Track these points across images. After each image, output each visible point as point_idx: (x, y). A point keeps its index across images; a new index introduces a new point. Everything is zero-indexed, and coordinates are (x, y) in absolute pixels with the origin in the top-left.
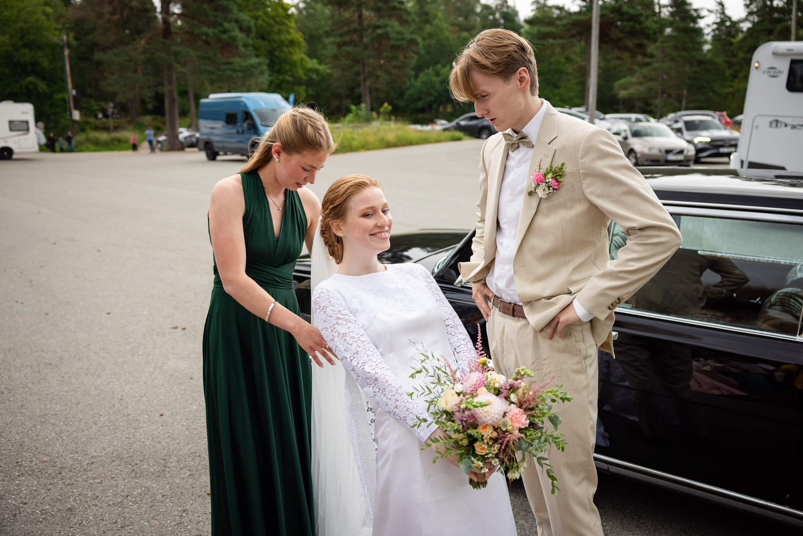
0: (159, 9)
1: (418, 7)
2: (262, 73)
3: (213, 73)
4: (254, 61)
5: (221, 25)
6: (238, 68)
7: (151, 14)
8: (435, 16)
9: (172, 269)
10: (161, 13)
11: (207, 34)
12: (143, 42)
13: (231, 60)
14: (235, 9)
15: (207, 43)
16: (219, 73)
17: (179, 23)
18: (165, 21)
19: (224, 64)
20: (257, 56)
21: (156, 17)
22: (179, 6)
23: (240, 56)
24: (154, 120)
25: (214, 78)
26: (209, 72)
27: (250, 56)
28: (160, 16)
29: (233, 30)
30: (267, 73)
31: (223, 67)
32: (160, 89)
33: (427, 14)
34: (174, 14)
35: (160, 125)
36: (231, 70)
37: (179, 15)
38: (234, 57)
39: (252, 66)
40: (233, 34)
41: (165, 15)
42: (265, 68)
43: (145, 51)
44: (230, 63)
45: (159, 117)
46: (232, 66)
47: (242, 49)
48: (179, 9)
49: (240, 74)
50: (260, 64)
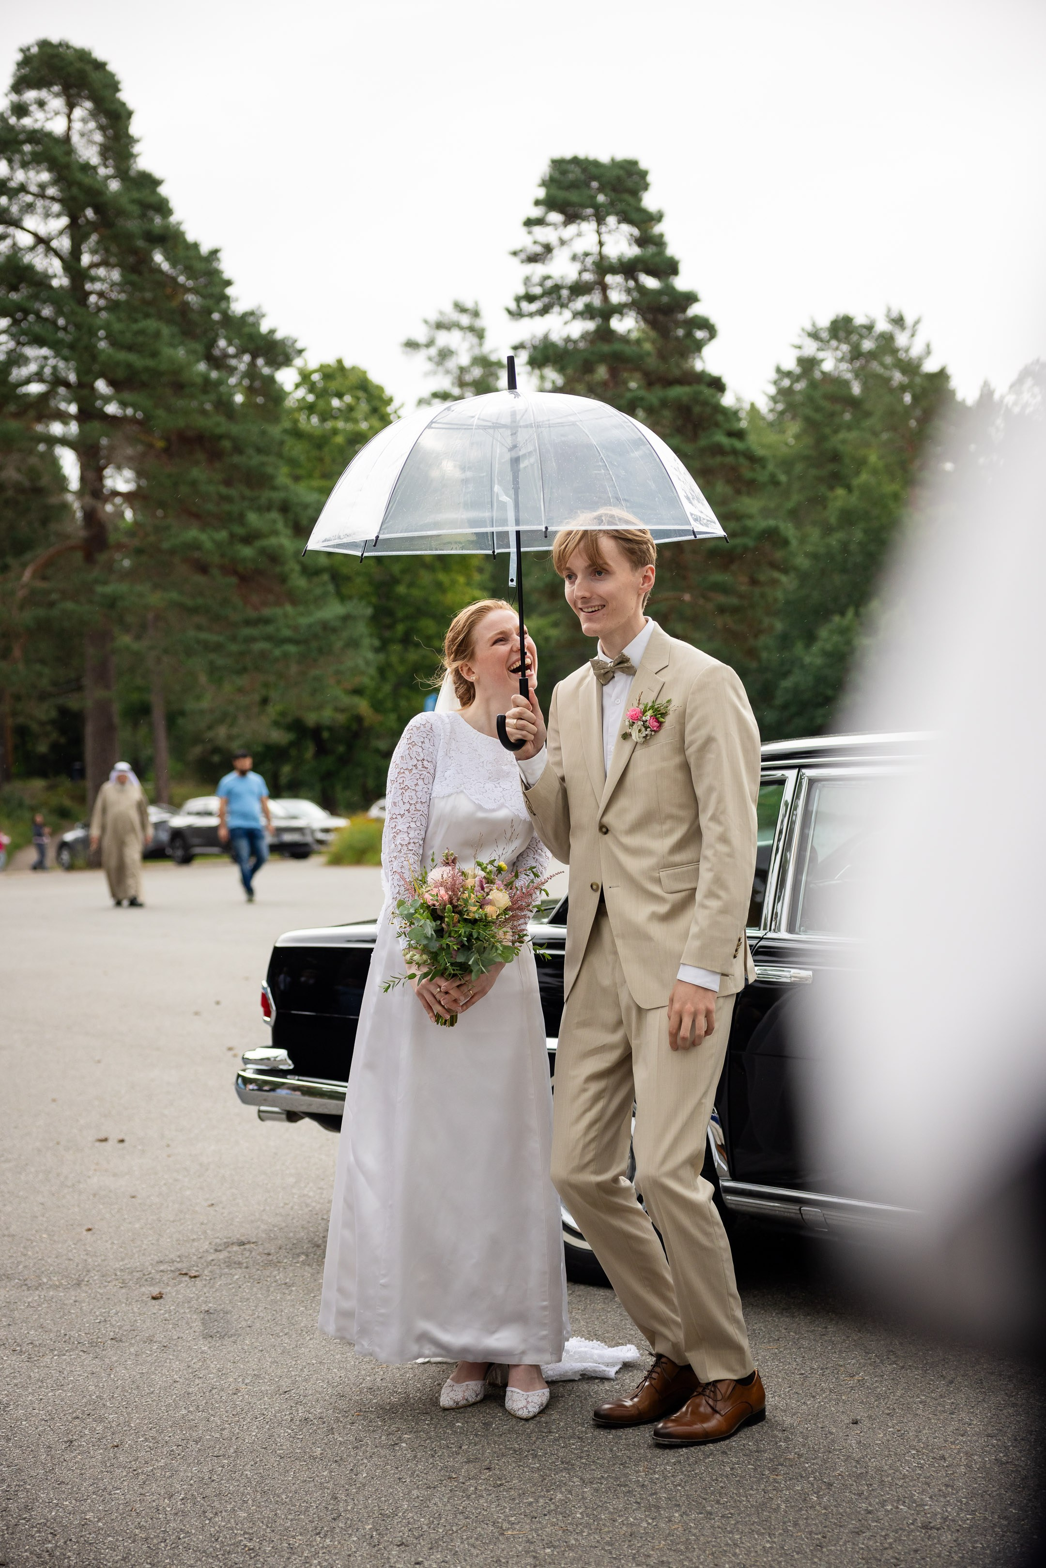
0: (74, 484)
1: (808, 440)
2: (353, 644)
3: (218, 648)
4: (333, 610)
5: (241, 518)
6: (287, 633)
7: (53, 500)
8: (862, 463)
9: (99, 1062)
10: (80, 494)
11: (196, 546)
12: (27, 575)
13: (267, 612)
14: (282, 475)
15: (203, 568)
16: (234, 648)
17: (129, 515)
18: (91, 516)
19: (248, 623)
20: (342, 598)
21: (65, 507)
22: (128, 473)
23: (293, 598)
24: (51, 788)
25: (220, 661)
26: (208, 647)
27: (320, 601)
28: (76, 505)
29: (275, 533)
30: (368, 642)
31: (247, 631)
32: (73, 703)
33: (836, 457)
34: (115, 493)
35: (67, 802)
36: (269, 638)
37: (128, 497)
38: (278, 603)
39: (326, 626)
40: (273, 541)
41: (88, 500)
42: (361, 629)
43: (33, 598)
44: (267, 621)
45: (66, 784)
46: (270, 629)
47: (300, 582)
48: (127, 481)
49: (292, 649)
50: (346, 618)
